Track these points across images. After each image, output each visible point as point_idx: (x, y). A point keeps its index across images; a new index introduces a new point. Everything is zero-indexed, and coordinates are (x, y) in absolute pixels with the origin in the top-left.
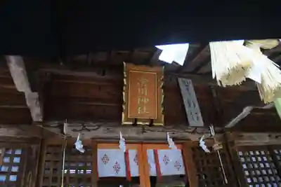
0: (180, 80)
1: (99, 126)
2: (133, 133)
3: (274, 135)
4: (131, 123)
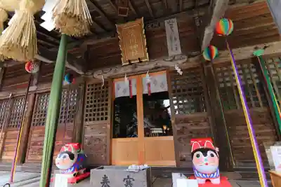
0: (166, 22)
2: (129, 70)
4: (128, 63)
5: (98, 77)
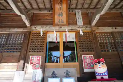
0: (76, 11)
1: (47, 27)
3: (114, 28)
5: (39, 29)
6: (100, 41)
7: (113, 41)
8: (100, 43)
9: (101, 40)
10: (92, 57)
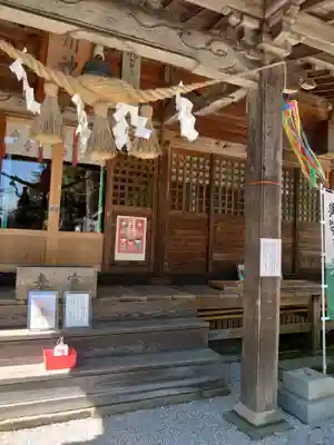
1: (10, 96)
3: (223, 143)
6: (174, 178)
7: (207, 182)
8: (174, 184)
9: (177, 174)
10: (142, 222)
